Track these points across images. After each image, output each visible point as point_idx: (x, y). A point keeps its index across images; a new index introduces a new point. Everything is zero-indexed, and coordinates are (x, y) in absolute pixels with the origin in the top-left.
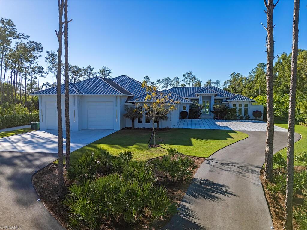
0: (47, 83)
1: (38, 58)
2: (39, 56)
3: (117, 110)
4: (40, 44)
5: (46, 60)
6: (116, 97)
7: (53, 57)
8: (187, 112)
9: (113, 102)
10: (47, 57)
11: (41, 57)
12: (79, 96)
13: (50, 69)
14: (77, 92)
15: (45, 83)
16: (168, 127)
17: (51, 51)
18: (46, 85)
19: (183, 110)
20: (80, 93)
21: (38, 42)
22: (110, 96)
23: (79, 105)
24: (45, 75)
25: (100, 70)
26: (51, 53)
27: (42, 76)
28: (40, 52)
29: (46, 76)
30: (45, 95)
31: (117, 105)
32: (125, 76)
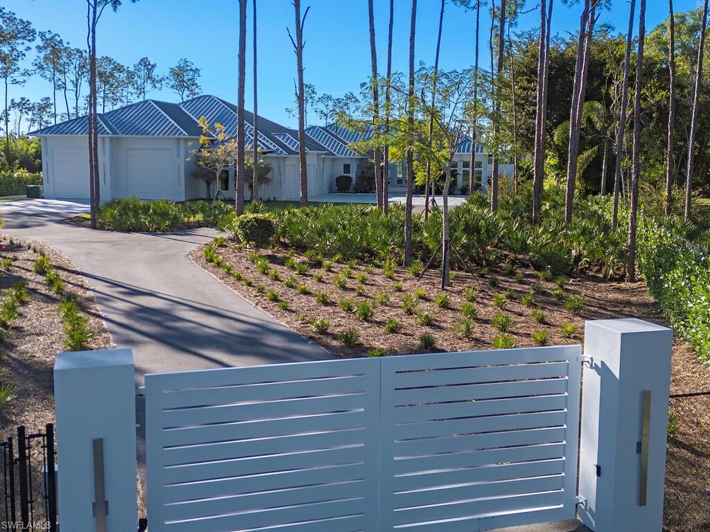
0: (23, 99)
1: (24, 55)
2: (26, 50)
3: (179, 165)
4: (29, 23)
5: (39, 54)
6: (176, 141)
7: (52, 47)
8: (350, 179)
9: (171, 149)
10: (39, 46)
11: (30, 51)
12: (111, 138)
13: (39, 68)
14: (108, 131)
15: (17, 100)
16: (275, 198)
17: (49, 31)
18: (18, 105)
19: (344, 173)
20: (114, 132)
21: (25, 20)
22: (172, 138)
23: (112, 154)
24: (21, 79)
25: (172, 71)
26: (48, 36)
27: (15, 82)
28: (29, 40)
29: (24, 82)
30: (53, 135)
31: (179, 156)
32: (210, 96)
